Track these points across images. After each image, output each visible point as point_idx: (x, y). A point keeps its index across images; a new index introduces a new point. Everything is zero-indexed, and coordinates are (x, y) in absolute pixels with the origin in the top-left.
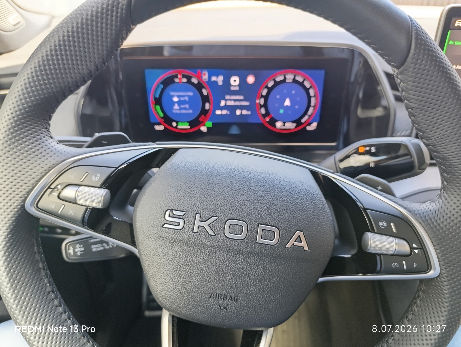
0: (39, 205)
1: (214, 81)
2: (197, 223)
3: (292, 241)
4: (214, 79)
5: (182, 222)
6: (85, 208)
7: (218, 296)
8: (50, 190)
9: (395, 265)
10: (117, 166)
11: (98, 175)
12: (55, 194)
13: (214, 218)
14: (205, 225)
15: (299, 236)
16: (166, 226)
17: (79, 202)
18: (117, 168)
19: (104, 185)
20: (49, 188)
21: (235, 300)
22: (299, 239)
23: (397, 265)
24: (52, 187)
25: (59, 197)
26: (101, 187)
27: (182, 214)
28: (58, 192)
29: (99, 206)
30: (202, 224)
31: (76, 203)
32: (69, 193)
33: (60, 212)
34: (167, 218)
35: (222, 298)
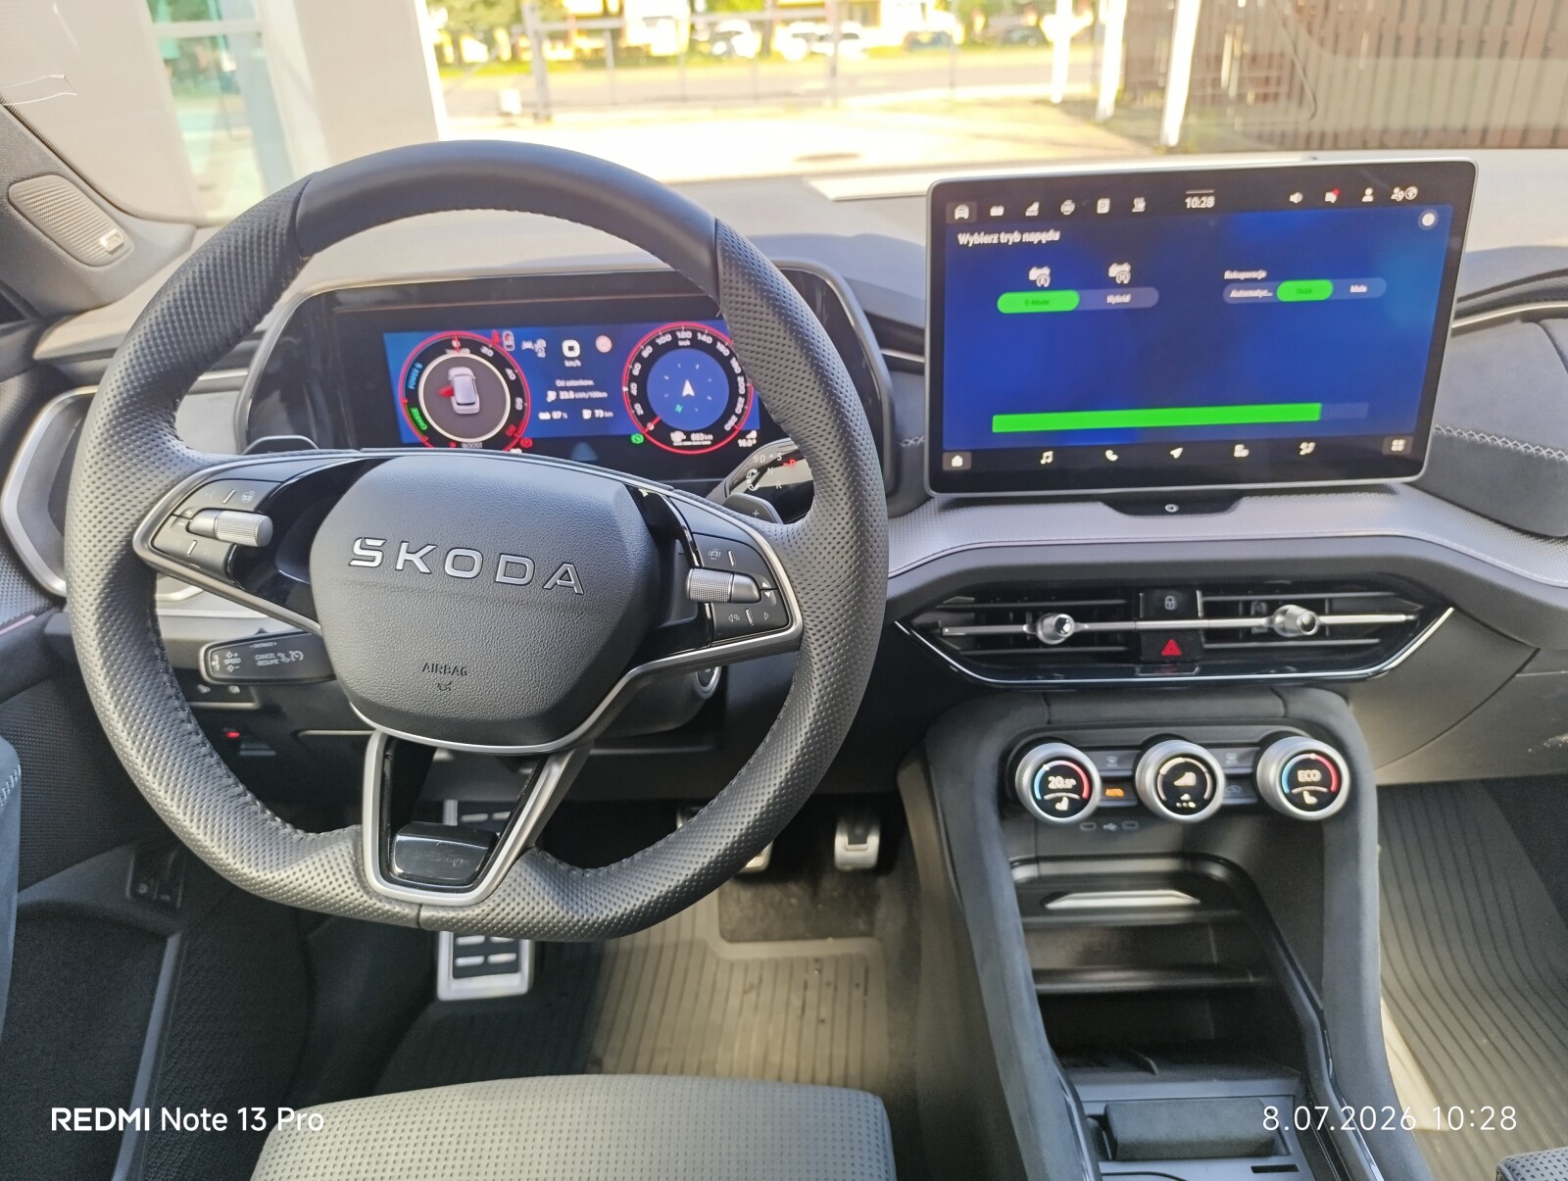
0: (156, 544)
1: (528, 350)
2: (403, 556)
3: (555, 579)
4: (527, 345)
5: (378, 555)
6: (228, 546)
7: (435, 668)
8: (173, 518)
9: (734, 618)
10: (284, 480)
11: (252, 492)
12: (182, 523)
13: (429, 548)
14: (415, 558)
15: (567, 572)
16: (354, 563)
17: (220, 535)
18: (282, 483)
19: (259, 510)
20: (172, 514)
21: (463, 673)
22: (565, 575)
23: (737, 618)
24: (178, 513)
25: (188, 530)
26: (255, 512)
27: (379, 543)
28: (186, 521)
29: (251, 541)
30: (409, 557)
31: (216, 538)
32: (204, 522)
33: (189, 552)
34: (357, 550)
35: (442, 670)
